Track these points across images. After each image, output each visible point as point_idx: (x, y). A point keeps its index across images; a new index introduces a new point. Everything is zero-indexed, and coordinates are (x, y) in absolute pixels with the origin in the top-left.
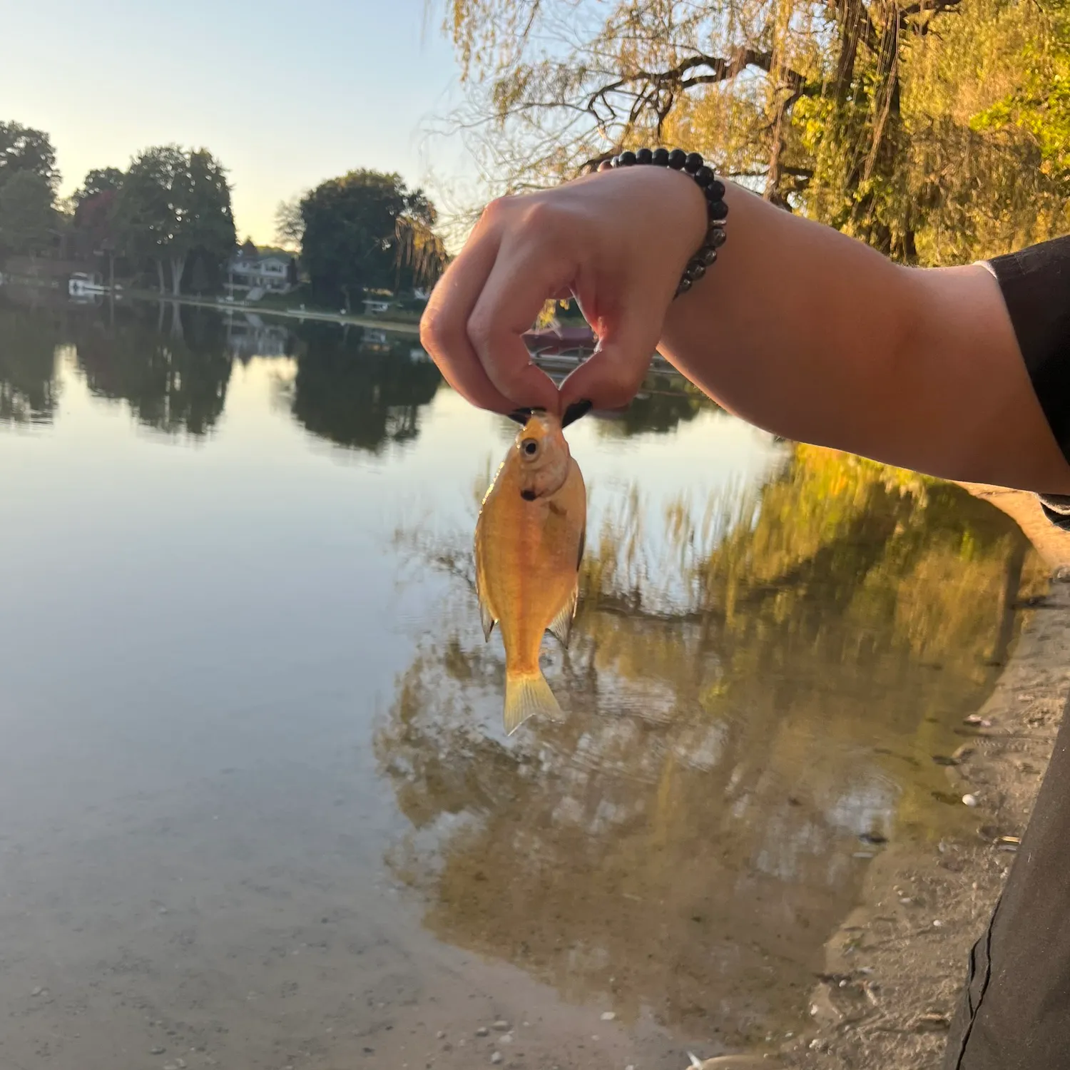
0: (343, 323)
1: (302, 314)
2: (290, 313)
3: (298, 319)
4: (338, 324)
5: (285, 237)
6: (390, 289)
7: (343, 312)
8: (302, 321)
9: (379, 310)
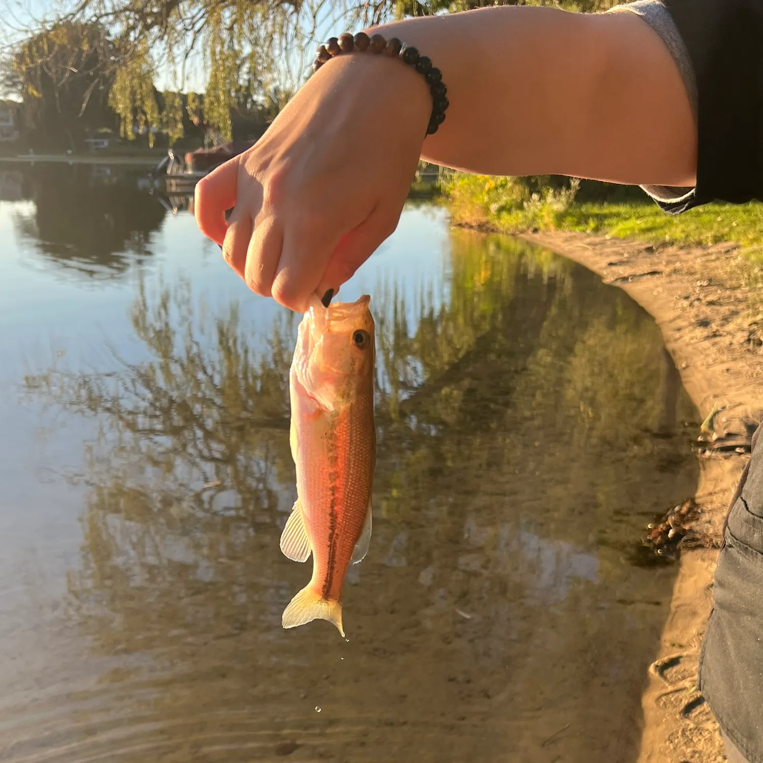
0: (71, 162)
1: (32, 158)
2: (21, 158)
3: (29, 163)
4: (66, 164)
5: (7, 89)
6: (108, 127)
7: (70, 152)
8: (32, 164)
9: (102, 146)
